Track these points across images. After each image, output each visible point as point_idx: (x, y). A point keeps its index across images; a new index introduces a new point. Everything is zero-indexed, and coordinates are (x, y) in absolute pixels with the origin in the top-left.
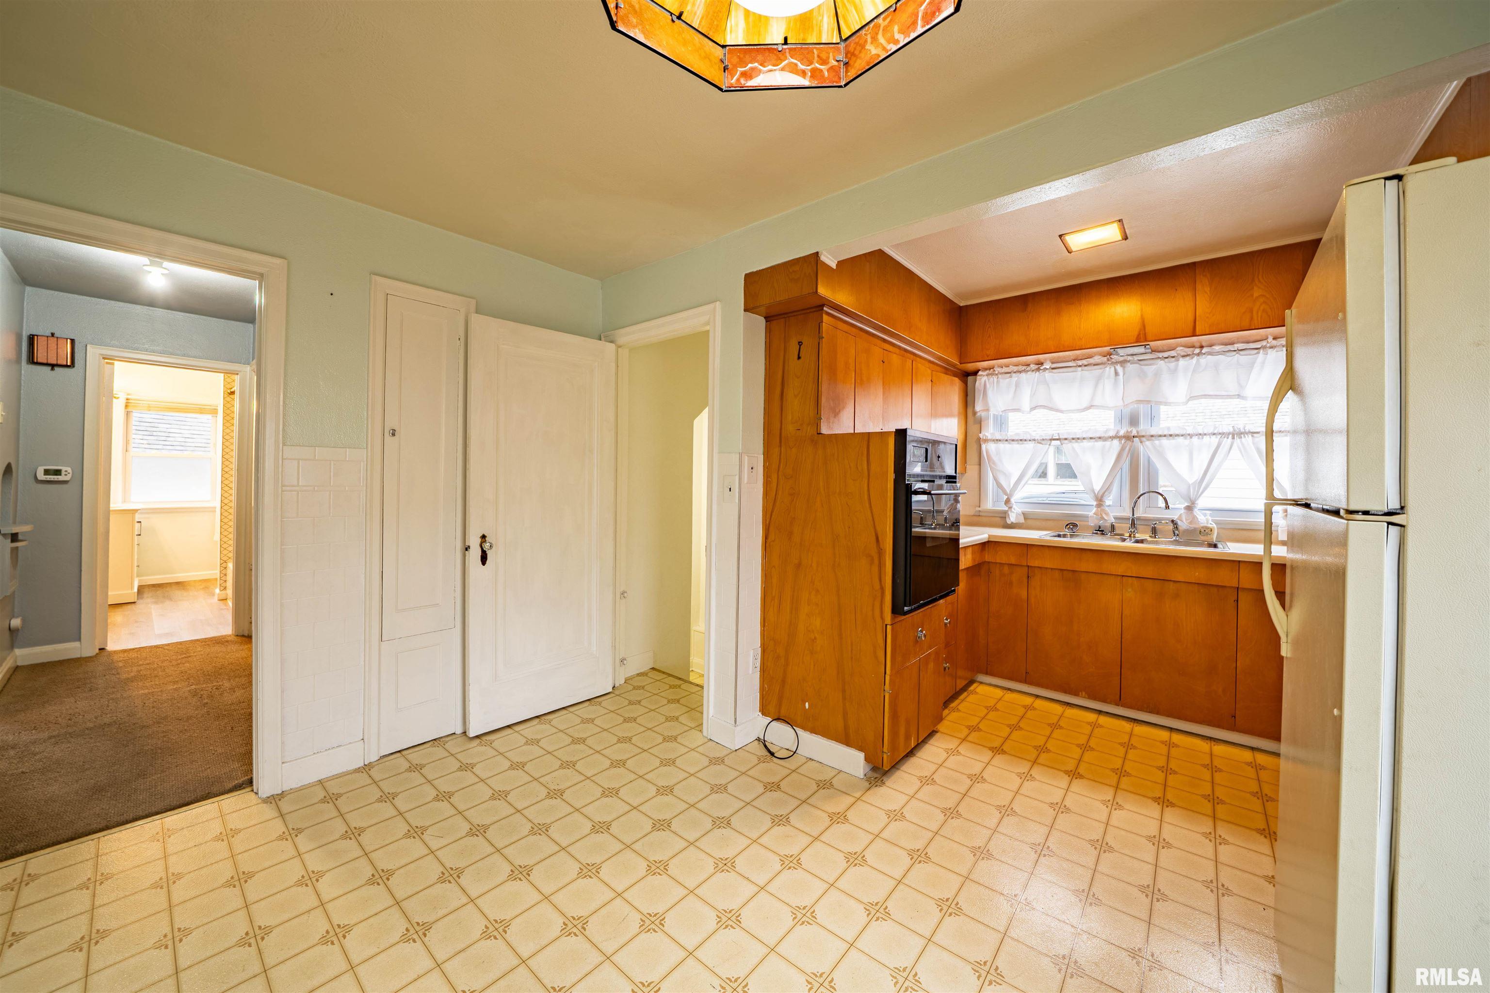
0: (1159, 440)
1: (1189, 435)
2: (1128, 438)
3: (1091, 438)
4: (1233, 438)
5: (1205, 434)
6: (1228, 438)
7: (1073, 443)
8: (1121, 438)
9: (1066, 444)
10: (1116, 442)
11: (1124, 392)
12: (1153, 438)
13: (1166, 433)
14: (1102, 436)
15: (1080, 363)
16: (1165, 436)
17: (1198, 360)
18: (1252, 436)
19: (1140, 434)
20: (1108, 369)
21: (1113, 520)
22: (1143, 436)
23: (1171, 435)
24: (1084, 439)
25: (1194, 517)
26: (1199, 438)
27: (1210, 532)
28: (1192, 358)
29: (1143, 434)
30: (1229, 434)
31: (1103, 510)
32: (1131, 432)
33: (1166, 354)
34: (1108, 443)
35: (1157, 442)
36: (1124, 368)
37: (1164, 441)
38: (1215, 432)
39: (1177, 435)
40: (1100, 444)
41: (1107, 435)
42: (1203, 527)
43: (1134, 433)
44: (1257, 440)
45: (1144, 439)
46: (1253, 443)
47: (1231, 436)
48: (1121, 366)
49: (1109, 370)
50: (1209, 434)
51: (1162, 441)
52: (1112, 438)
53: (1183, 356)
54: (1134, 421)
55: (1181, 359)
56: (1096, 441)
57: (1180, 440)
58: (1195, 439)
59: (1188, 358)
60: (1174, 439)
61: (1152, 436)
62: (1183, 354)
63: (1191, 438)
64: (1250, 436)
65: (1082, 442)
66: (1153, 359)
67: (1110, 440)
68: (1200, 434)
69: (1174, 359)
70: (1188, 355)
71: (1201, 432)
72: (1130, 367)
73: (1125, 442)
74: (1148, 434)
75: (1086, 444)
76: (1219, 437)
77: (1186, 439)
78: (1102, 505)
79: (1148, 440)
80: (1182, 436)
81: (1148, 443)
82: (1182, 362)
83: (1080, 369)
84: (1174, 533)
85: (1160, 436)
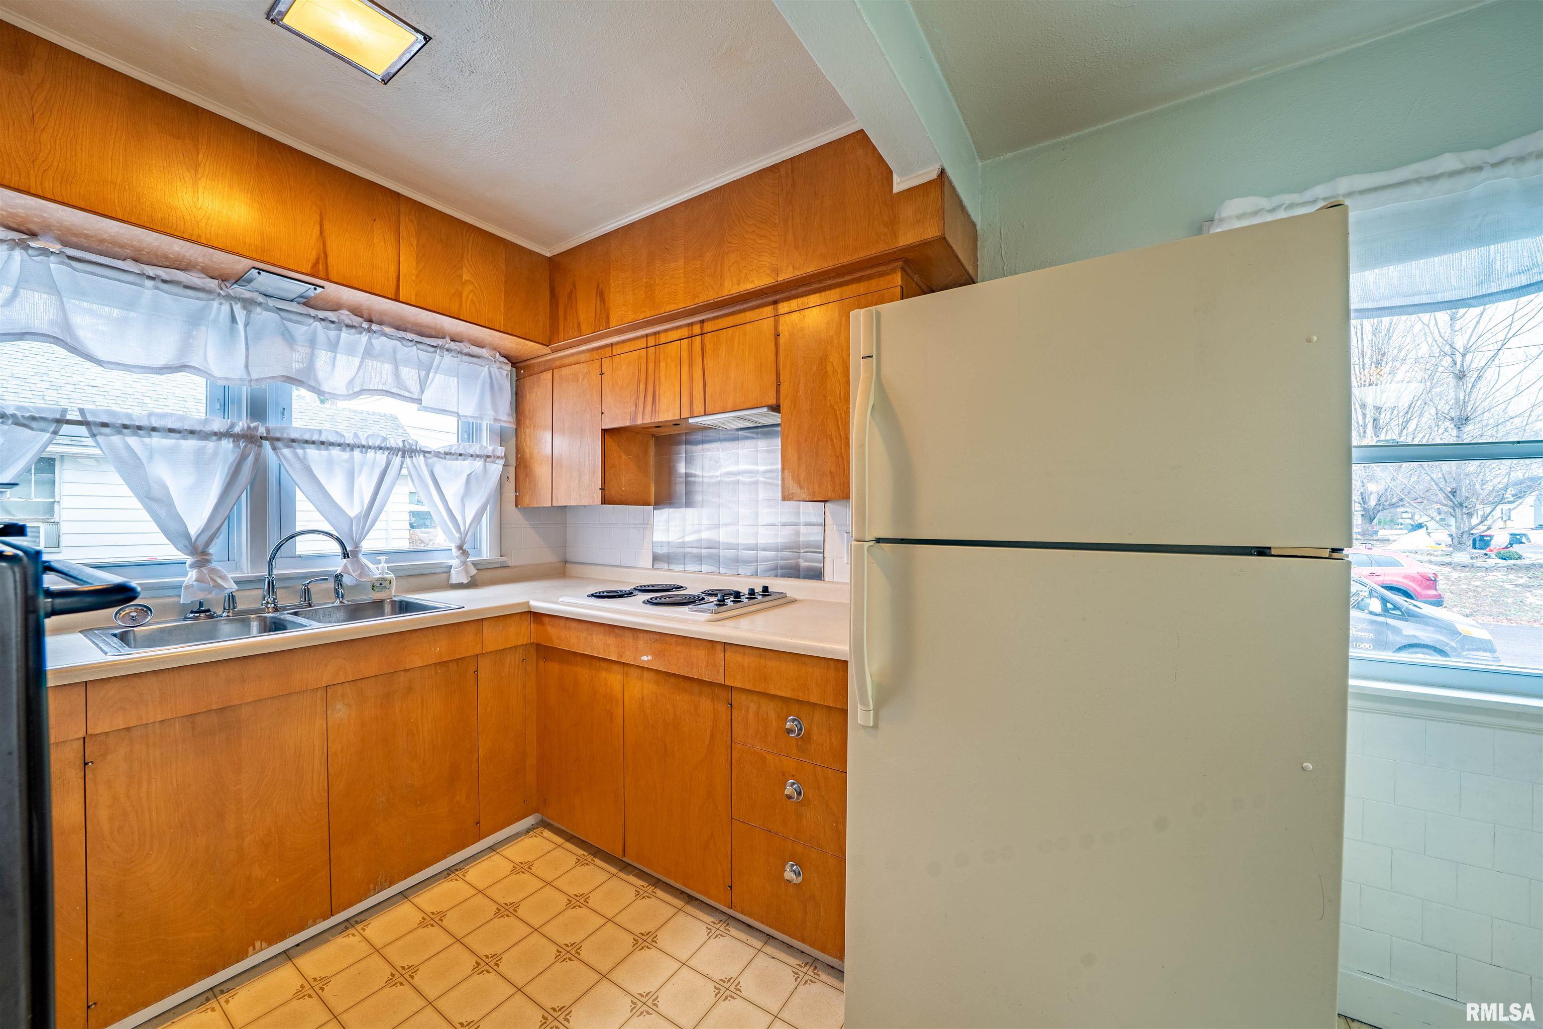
0: (303, 448)
1: (349, 445)
2: (251, 438)
3: (171, 430)
4: (403, 456)
5: (370, 447)
6: (397, 456)
7: (124, 435)
8: (236, 437)
9: (106, 435)
10: (227, 444)
11: (247, 357)
12: (294, 444)
13: (315, 437)
14: (197, 428)
15: (151, 271)
16: (313, 443)
17: (370, 338)
18: (424, 456)
19: (272, 435)
20: (215, 304)
21: (234, 587)
22: (278, 439)
23: (323, 443)
24: (154, 429)
25: (362, 567)
26: (361, 452)
27: (388, 586)
28: (361, 333)
29: (278, 435)
30: (399, 450)
31: (213, 571)
32: (256, 428)
33: (321, 314)
34: (210, 445)
35: (300, 452)
36: (249, 312)
37: (312, 453)
38: (382, 445)
39: (332, 444)
40: (191, 444)
41: (208, 429)
42: (377, 580)
43: (262, 431)
44: (430, 461)
45: (279, 444)
46: (427, 465)
47: (400, 453)
48: (244, 308)
49: (219, 309)
50: (375, 448)
51: (308, 451)
52: (219, 435)
53: (347, 326)
54: (258, 409)
55: (344, 329)
56: (184, 438)
57: (335, 452)
58: (357, 453)
59: (353, 331)
60: (327, 449)
61: (293, 441)
62: (348, 322)
63: (352, 450)
64: (422, 457)
65: (150, 436)
66: (301, 314)
67: (215, 438)
68: (364, 446)
69: (333, 325)
70: (353, 327)
71: (364, 443)
72: (261, 316)
73: (246, 446)
74: (285, 436)
75: (156, 440)
76: (386, 453)
77: (344, 450)
78: (208, 561)
79: (288, 446)
80: (339, 445)
81: (286, 452)
82: (346, 336)
83: (149, 283)
84: (338, 594)
85: (307, 442)
